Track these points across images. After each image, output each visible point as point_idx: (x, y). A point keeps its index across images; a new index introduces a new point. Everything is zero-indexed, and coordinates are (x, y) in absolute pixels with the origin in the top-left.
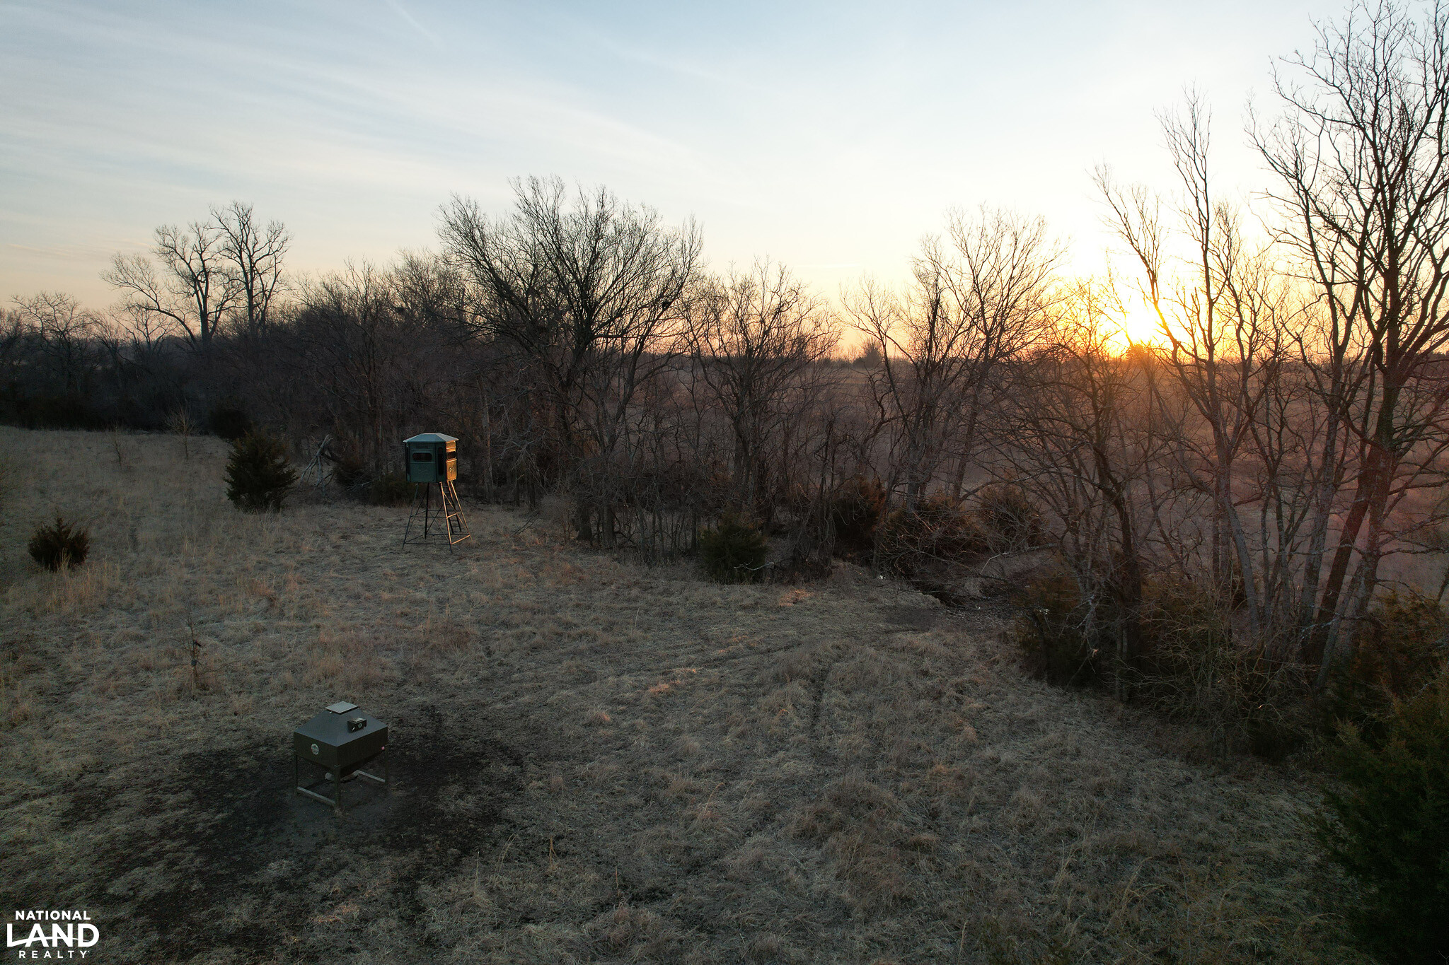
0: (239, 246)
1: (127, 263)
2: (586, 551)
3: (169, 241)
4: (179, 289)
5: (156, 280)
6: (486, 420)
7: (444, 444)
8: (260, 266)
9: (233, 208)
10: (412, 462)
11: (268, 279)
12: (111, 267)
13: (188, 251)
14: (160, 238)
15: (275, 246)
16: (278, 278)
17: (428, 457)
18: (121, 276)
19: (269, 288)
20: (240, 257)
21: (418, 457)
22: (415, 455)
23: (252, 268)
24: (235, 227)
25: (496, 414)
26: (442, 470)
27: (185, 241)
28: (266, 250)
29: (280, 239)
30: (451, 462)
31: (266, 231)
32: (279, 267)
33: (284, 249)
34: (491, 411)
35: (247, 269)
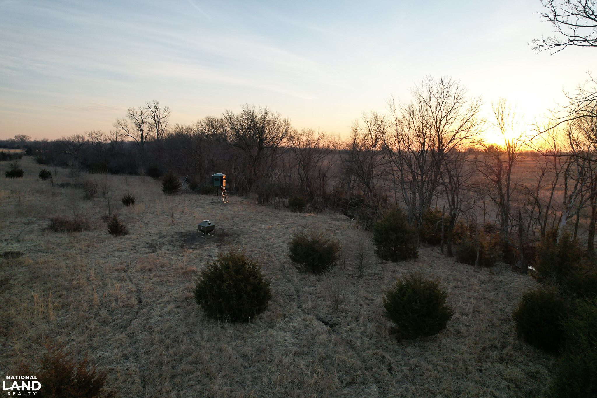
0: (155, 115)
1: (120, 121)
2: (260, 206)
3: (131, 112)
4: (135, 129)
5: (128, 126)
6: (233, 171)
7: (223, 176)
8: (161, 121)
9: (153, 102)
10: (214, 181)
11: (164, 125)
12: (116, 122)
13: (138, 115)
14: (129, 112)
15: (166, 115)
16: (167, 125)
17: (218, 180)
18: (118, 125)
19: (164, 128)
20: (155, 118)
21: (216, 180)
22: (215, 179)
23: (158, 121)
24: (153, 108)
25: (236, 168)
26: (222, 183)
27: (137, 112)
28: (163, 116)
29: (167, 112)
30: (224, 181)
31: (163, 110)
32: (167, 121)
33: (169, 115)
34: (235, 168)
35: (157, 122)
